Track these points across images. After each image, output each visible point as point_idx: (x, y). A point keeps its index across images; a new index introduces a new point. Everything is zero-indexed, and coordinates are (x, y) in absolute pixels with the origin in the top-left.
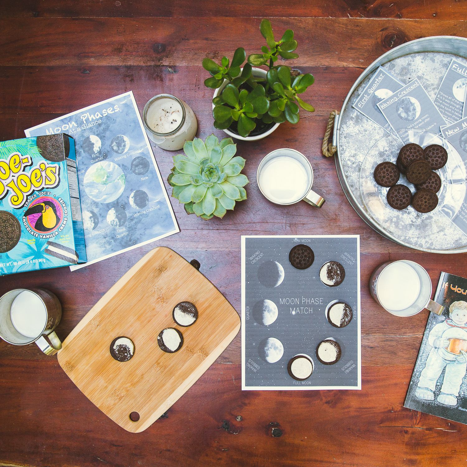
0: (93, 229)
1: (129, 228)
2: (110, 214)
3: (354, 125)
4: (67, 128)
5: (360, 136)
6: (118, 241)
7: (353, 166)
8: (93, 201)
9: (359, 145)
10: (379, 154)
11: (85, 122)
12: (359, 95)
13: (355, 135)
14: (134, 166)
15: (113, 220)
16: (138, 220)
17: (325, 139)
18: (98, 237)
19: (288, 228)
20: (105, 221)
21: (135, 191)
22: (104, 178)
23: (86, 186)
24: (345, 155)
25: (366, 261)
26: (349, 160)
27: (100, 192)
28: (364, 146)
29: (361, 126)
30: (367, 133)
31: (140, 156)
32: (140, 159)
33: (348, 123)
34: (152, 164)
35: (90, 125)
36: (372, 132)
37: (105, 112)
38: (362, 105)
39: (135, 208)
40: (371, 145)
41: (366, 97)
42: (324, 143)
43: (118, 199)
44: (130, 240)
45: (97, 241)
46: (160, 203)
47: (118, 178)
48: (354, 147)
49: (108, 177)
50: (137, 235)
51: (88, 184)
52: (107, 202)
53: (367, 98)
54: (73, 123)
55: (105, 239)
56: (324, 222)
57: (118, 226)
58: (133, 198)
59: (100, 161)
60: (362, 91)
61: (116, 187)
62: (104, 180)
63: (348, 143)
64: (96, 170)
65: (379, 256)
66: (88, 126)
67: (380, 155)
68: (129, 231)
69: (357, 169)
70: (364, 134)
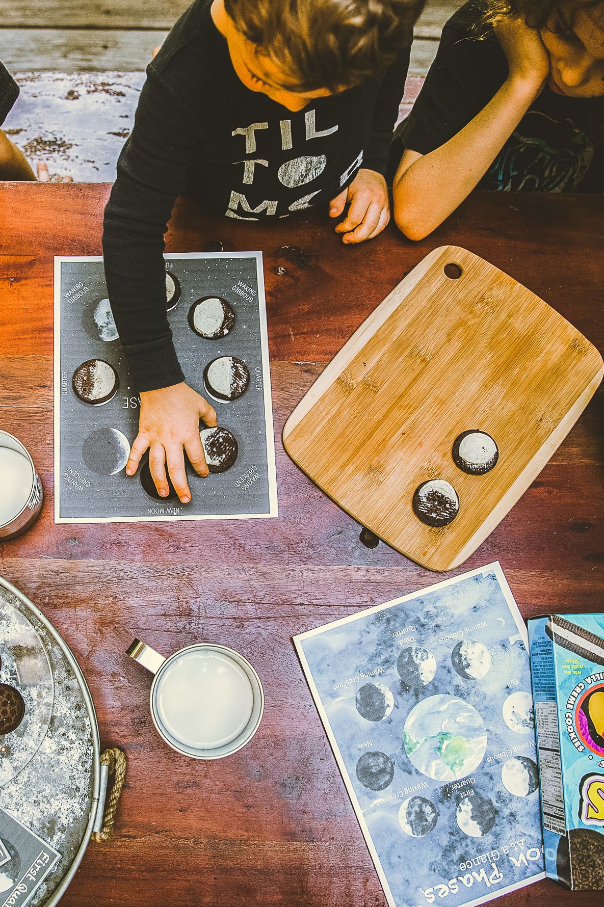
0: (461, 642)
1: (391, 646)
2: (431, 672)
3: (58, 815)
4: (529, 852)
5: (49, 791)
6: (411, 619)
7: (64, 730)
8: (465, 699)
9: (51, 772)
10: (12, 752)
11: (494, 865)
12: (46, 880)
13: (57, 795)
14: (388, 770)
15: (423, 660)
16: (375, 662)
17: (120, 783)
18: (451, 627)
19: (195, 608)
20: (441, 659)
21: (384, 718)
22: (447, 746)
23: (483, 729)
24: (80, 751)
25: (47, 542)
26: (72, 742)
27: (453, 717)
28: (40, 771)
29: (46, 813)
30: (34, 798)
31: (377, 792)
32: (376, 786)
33: (71, 820)
34: (350, 776)
35: (482, 860)
36: (24, 799)
37: (453, 887)
38: (41, 858)
39: (382, 685)
40: (27, 771)
41: (32, 875)
42: (122, 776)
43: (416, 703)
44: (388, 620)
45: (452, 620)
46: (333, 695)
47: (418, 746)
48: (61, 769)
49: (439, 748)
50: (376, 632)
51: (478, 733)
52: (437, 697)
53: (29, 873)
54: (518, 864)
55: (438, 623)
56: (125, 619)
57: (414, 648)
58: (386, 705)
59: (456, 782)
60: (40, 888)
61: (421, 726)
62: (446, 743)
63: (72, 778)
64: (464, 762)
65: (21, 552)
66: (487, 858)
67: (10, 751)
68: (392, 639)
69: (56, 724)
70: (40, 795)
